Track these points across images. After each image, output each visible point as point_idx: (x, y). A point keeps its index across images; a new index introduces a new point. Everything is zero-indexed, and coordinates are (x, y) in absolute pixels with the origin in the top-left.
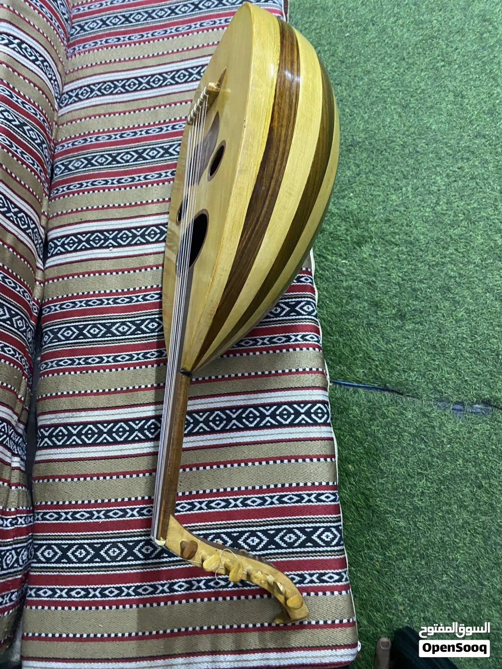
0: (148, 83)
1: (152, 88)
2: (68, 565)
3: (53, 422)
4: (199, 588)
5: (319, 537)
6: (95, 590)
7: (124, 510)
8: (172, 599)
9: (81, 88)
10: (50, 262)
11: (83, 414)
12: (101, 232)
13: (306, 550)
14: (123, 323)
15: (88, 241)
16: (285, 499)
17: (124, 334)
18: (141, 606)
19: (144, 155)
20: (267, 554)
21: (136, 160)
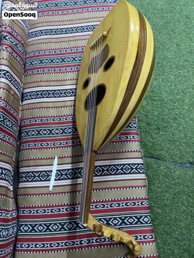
0: (66, 31)
1: (68, 33)
2: (35, 233)
3: (27, 171)
4: (93, 242)
5: (143, 220)
6: (47, 244)
7: (59, 209)
8: (82, 247)
9: (37, 31)
10: (25, 102)
11: (41, 167)
12: (47, 91)
13: (138, 225)
14: (57, 129)
15: (41, 94)
16: (128, 204)
17: (57, 134)
18: (68, 251)
19: (65, 60)
20: (122, 227)
21: (61, 62)
